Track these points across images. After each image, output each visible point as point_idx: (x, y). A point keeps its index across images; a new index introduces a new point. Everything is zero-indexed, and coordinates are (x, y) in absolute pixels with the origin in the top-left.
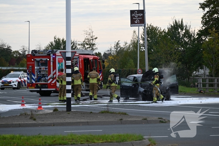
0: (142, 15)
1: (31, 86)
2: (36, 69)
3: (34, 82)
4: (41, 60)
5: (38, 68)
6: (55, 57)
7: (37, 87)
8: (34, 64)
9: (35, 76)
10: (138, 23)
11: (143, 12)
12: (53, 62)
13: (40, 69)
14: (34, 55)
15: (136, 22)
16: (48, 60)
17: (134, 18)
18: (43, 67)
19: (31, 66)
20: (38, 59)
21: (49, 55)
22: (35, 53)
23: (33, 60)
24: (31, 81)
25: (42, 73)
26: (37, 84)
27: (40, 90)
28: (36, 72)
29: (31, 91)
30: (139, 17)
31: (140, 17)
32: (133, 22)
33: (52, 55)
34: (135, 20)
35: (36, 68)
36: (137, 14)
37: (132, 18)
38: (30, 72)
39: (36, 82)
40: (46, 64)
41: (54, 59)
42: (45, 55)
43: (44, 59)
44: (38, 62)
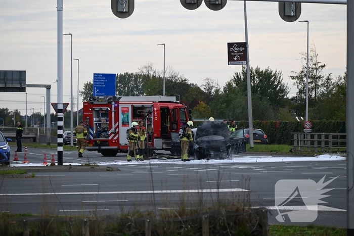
0: (243, 49)
1: (89, 143)
2: (95, 121)
3: (92, 138)
4: (101, 110)
5: (98, 120)
6: (118, 106)
7: (96, 145)
8: (92, 115)
9: (93, 131)
10: (237, 60)
11: (244, 45)
12: (115, 112)
13: (100, 121)
14: (92, 103)
15: (235, 59)
16: (109, 109)
17: (232, 54)
18: (104, 119)
19: (88, 118)
20: (97, 109)
21: (111, 103)
22: (93, 101)
23: (90, 109)
24: (88, 136)
25: (102, 126)
26: (96, 141)
27: (99, 148)
28: (94, 125)
29: (89, 150)
30: (239, 51)
31: (241, 52)
32: (231, 59)
33: (113, 103)
34: (234, 56)
35: (94, 119)
36: (237, 47)
37: (229, 53)
38: (87, 125)
39: (95, 137)
40: (107, 114)
41: (117, 108)
42: (105, 103)
43: (104, 109)
44: (98, 112)
